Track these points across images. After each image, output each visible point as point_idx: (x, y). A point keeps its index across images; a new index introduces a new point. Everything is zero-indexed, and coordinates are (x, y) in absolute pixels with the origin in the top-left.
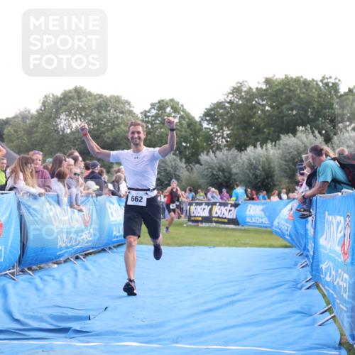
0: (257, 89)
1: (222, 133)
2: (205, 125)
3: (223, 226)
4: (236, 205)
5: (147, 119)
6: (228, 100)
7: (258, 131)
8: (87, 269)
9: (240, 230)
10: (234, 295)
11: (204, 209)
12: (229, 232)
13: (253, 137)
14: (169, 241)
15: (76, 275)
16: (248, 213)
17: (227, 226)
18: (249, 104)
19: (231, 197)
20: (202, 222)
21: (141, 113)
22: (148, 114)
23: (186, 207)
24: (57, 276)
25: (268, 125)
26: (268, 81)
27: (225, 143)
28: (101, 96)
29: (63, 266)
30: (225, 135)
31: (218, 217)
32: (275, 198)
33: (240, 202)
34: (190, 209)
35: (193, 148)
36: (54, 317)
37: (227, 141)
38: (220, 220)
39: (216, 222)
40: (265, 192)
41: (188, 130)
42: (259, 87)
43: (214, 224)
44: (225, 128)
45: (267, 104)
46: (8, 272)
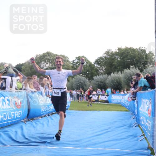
0: (115, 52)
2: (96, 65)
3: (103, 103)
4: (108, 95)
5: (74, 63)
6: (104, 56)
7: (116, 68)
8: (52, 119)
9: (109, 105)
10: (107, 129)
11: (96, 97)
12: (105, 106)
13: (113, 70)
14: (83, 109)
15: (48, 122)
16: (112, 98)
17: (104, 103)
18: (112, 58)
20: (95, 102)
21: (72, 61)
22: (75, 61)
24: (41, 122)
25: (119, 66)
26: (119, 49)
27: (103, 72)
28: (57, 55)
29: (43, 118)
30: (103, 69)
31: (101, 100)
32: (122, 93)
35: (91, 74)
36: (40, 137)
37: (104, 71)
38: (102, 101)
39: (100, 102)
40: (118, 91)
41: (89, 67)
42: (116, 51)
43: (99, 103)
44: (103, 67)
45: (119, 58)
46: (23, 120)
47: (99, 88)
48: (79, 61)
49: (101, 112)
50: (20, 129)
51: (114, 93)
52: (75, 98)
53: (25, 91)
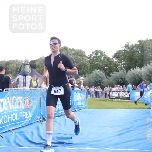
1: (122, 63)
2: (115, 60)
3: (123, 100)
4: (128, 92)
5: (91, 58)
6: (123, 50)
7: (136, 62)
9: (131, 102)
10: (129, 128)
11: (116, 94)
12: (126, 103)
13: (134, 64)
14: (102, 107)
15: (65, 121)
17: (125, 100)
18: (132, 51)
19: (126, 88)
20: (114, 99)
21: (89, 55)
22: (92, 56)
23: (108, 93)
24: (58, 122)
25: (140, 59)
26: (139, 41)
27: (123, 67)
28: (73, 50)
29: (60, 117)
30: (123, 64)
31: (122, 97)
33: (130, 91)
34: (110, 94)
35: (110, 69)
36: (58, 138)
37: (123, 66)
41: (107, 62)
42: (136, 44)
43: (120, 100)
44: (122, 61)
45: (140, 51)
46: (39, 120)
47: (118, 84)
48: (96, 56)
49: (122, 110)
50: (37, 129)
51: (135, 89)
52: (93, 95)
53: (40, 89)
